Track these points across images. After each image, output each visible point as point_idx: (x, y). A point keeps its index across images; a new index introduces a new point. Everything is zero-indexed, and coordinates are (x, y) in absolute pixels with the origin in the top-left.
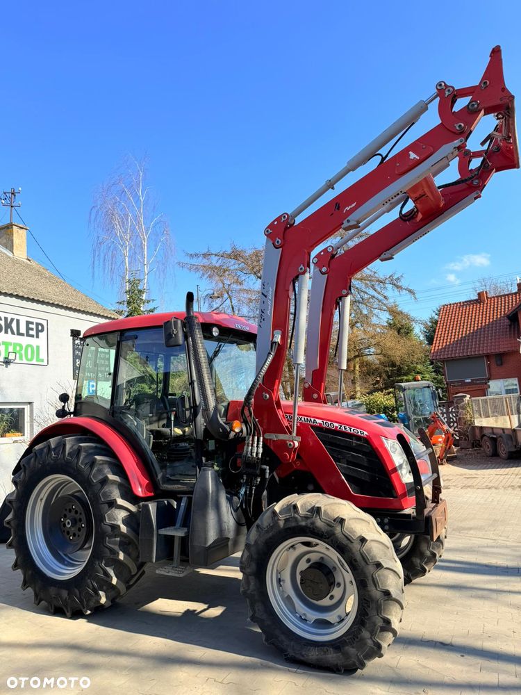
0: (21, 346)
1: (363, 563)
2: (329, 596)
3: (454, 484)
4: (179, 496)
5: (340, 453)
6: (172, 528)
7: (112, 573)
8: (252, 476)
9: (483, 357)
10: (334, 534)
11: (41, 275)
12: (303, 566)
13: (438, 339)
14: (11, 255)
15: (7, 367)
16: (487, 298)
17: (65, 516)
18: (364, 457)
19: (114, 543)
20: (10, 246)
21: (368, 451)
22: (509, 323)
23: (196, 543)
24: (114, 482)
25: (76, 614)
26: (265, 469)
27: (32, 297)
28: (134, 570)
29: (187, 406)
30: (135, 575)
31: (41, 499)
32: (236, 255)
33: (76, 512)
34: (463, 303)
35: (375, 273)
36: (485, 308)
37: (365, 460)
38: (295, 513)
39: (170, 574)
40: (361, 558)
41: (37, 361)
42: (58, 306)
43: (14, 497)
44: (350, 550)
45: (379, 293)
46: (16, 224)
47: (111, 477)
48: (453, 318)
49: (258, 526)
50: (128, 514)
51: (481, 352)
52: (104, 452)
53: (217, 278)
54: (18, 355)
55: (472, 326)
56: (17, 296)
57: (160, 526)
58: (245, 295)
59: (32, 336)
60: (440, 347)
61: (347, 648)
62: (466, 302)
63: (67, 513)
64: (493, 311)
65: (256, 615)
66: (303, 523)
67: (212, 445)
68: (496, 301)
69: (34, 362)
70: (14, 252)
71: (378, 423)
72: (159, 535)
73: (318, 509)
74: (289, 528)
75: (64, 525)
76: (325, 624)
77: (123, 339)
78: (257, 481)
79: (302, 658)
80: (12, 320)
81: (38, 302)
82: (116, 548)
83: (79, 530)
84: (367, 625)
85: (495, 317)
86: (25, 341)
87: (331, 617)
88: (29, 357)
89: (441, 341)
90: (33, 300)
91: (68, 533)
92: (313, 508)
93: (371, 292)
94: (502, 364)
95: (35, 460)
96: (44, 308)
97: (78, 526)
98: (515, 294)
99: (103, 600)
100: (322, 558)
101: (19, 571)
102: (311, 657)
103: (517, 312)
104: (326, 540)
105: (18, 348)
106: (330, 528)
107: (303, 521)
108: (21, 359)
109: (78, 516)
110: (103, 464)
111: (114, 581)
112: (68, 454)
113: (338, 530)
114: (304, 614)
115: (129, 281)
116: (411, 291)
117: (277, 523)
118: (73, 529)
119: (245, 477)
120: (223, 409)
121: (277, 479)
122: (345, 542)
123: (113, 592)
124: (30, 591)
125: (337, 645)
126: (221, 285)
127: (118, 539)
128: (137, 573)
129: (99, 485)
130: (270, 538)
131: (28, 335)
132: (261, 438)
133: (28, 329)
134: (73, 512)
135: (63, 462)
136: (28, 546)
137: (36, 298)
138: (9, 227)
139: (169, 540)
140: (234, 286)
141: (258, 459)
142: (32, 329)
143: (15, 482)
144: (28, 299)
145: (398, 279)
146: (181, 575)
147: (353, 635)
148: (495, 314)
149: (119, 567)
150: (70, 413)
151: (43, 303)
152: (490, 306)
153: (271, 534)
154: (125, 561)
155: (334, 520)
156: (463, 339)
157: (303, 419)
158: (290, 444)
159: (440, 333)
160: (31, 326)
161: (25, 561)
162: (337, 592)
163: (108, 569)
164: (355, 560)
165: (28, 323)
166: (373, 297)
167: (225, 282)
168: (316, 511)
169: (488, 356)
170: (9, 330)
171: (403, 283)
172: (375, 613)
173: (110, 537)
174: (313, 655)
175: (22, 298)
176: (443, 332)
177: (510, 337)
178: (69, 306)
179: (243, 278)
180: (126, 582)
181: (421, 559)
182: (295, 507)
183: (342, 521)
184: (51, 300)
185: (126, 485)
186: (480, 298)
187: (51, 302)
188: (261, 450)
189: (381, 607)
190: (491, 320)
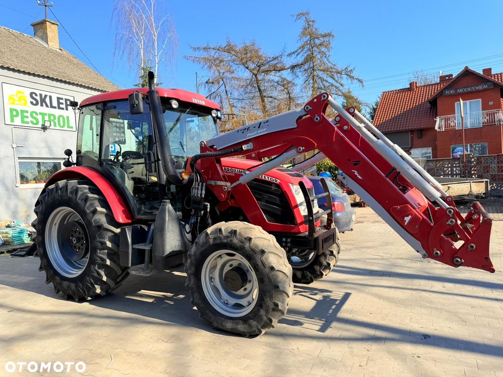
0: (54, 116)
1: (262, 267)
2: (243, 288)
3: (368, 220)
4: (149, 223)
5: (261, 195)
6: (143, 244)
7: (103, 273)
8: (198, 211)
9: (408, 131)
10: (244, 248)
11: (70, 62)
12: (227, 268)
13: (377, 118)
14: (47, 46)
15: (44, 131)
16: (416, 87)
17: (72, 236)
18: (277, 198)
19: (104, 254)
20: (45, 38)
21: (279, 193)
22: (430, 107)
23: (157, 254)
24: (101, 213)
25: (82, 300)
26: (207, 205)
27: (60, 79)
28: (119, 272)
29: (153, 160)
30: (120, 275)
31: (55, 224)
32: (229, 49)
33: (80, 233)
34: (398, 90)
35: (335, 65)
36: (414, 94)
37: (278, 199)
38: (220, 234)
39: (140, 274)
40: (261, 263)
41: (68, 127)
42: (81, 86)
43: (36, 223)
44: (254, 259)
45: (337, 81)
46: (48, 20)
47: (99, 209)
48: (389, 102)
49: (196, 243)
50: (113, 234)
51: (407, 128)
52: (95, 192)
53: (214, 68)
54: (52, 123)
55: (403, 108)
56: (48, 78)
57: (133, 243)
58: (236, 82)
59: (63, 109)
60: (378, 124)
61: (251, 321)
62: (400, 90)
63: (74, 233)
64: (420, 97)
65: (195, 301)
66: (225, 241)
67: (173, 188)
68: (423, 89)
69: (66, 128)
70: (49, 43)
71: (289, 174)
72: (133, 249)
73: (235, 232)
74: (216, 244)
75: (72, 242)
76: (239, 306)
77: (106, 108)
78: (201, 213)
79: (222, 328)
80: (46, 96)
81: (65, 82)
82: (105, 257)
83: (82, 245)
84: (264, 307)
85: (420, 102)
86: (57, 112)
87: (243, 302)
88: (62, 124)
89: (379, 119)
90: (61, 81)
91: (75, 247)
92: (232, 231)
93: (330, 80)
94: (421, 137)
95: (48, 197)
96: (71, 87)
97: (81, 242)
98: (438, 84)
99: (98, 291)
100: (240, 264)
101: (44, 272)
102: (228, 327)
103: (436, 98)
104: (239, 252)
105: (52, 118)
106: (242, 244)
107: (225, 239)
108: (55, 126)
109: (81, 236)
110: (93, 200)
111: (105, 278)
112: (70, 192)
113: (247, 245)
114: (227, 300)
115: (143, 69)
116: (360, 81)
117: (209, 241)
118: (78, 244)
119: (193, 211)
120: (184, 164)
121: (218, 212)
122: (251, 253)
123: (105, 286)
124: (51, 284)
125: (245, 319)
126: (217, 74)
127: (106, 251)
128: (122, 274)
129: (92, 215)
130: (204, 251)
131: (59, 108)
132: (204, 184)
133: (59, 103)
134: (77, 232)
135: (66, 198)
136: (47, 255)
137: (64, 80)
138: (43, 23)
139: (142, 252)
140: (228, 75)
141: (202, 198)
142: (62, 104)
143: (36, 212)
144: (57, 80)
145: (351, 70)
146: (148, 275)
147: (254, 314)
148: (421, 99)
149: (108, 270)
150: (74, 164)
151: (69, 83)
152: (418, 93)
153: (204, 248)
154: (112, 266)
155: (245, 239)
156: (395, 118)
157: (236, 171)
158: (225, 188)
159: (379, 113)
160: (61, 101)
161: (47, 265)
162: (248, 286)
163: (100, 271)
164: (257, 265)
165: (59, 99)
166: (332, 85)
167: (221, 71)
168: (234, 232)
169: (412, 131)
170: (44, 104)
171: (354, 74)
172: (269, 300)
173: (101, 250)
174: (229, 325)
175: (52, 79)
176: (381, 113)
177: (429, 117)
178: (90, 86)
179: (234, 68)
180: (114, 279)
181: (320, 267)
182: (220, 230)
183: (250, 239)
184: (76, 81)
185: (111, 215)
186: (412, 88)
187: (76, 83)
188: (204, 192)
189: (272, 295)
190: (417, 104)
